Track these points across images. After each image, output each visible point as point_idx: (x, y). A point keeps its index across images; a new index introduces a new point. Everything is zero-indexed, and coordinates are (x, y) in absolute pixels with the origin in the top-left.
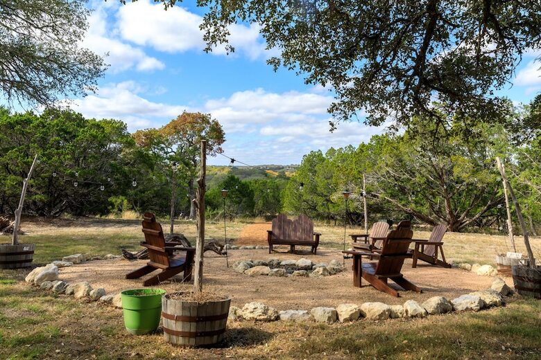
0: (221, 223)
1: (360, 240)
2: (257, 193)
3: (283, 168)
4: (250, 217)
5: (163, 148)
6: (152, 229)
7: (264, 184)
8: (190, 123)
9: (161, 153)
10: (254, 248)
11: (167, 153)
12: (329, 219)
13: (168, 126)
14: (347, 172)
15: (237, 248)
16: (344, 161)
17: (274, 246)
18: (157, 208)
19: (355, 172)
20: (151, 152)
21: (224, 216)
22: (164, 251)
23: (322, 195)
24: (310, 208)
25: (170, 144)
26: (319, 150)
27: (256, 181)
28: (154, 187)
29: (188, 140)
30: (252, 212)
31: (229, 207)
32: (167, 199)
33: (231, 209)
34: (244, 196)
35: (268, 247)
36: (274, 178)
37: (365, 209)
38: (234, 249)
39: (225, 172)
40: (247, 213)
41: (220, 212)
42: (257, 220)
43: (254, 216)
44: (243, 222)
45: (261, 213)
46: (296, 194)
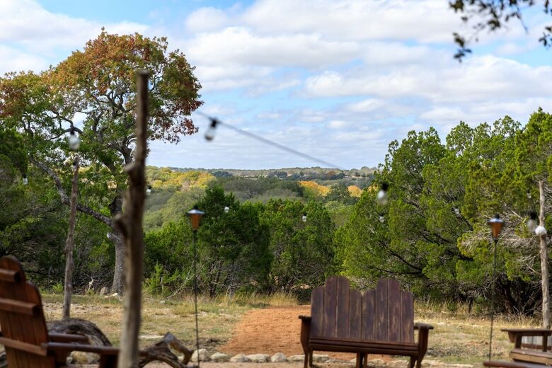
0: (189, 303)
1: (531, 346)
2: (276, 235)
3: (342, 175)
4: (259, 292)
5: (49, 121)
6: (15, 298)
7: (296, 211)
8: (115, 59)
9: (44, 131)
10: (268, 360)
11: (59, 132)
12: (455, 300)
13: (63, 66)
14: (500, 182)
15: (226, 360)
16: (491, 156)
17: (316, 355)
18: (34, 267)
19: (519, 181)
20: (21, 130)
21: (196, 289)
22: (43, 353)
23: (437, 239)
24: (406, 272)
25: (67, 110)
26: (432, 129)
27: (276, 205)
28: (26, 214)
29: (111, 102)
30: (266, 279)
31: (209, 267)
32: (57, 244)
33: (214, 270)
34: (245, 240)
35: (302, 357)
36: (320, 198)
37: (543, 268)
38: (217, 360)
39: (201, 185)
40: (254, 283)
41: (187, 279)
42: (278, 300)
43: (268, 289)
44: (242, 304)
45: (286, 282)
46: (373, 235)
